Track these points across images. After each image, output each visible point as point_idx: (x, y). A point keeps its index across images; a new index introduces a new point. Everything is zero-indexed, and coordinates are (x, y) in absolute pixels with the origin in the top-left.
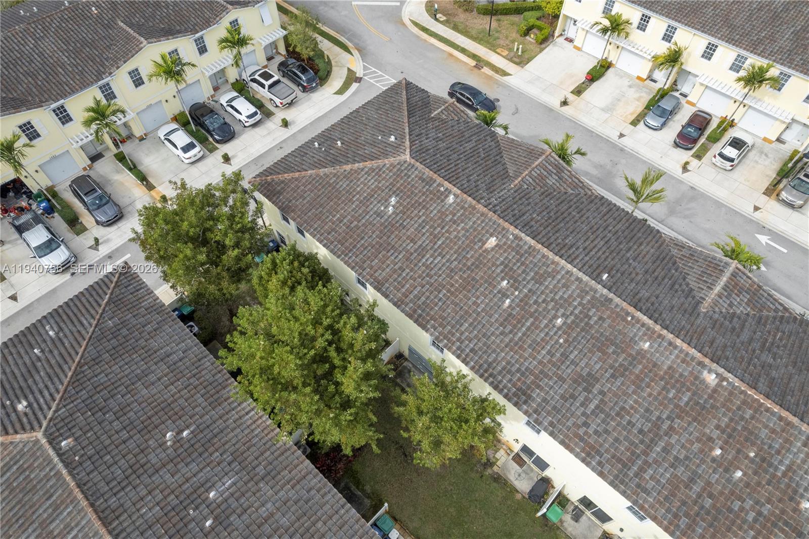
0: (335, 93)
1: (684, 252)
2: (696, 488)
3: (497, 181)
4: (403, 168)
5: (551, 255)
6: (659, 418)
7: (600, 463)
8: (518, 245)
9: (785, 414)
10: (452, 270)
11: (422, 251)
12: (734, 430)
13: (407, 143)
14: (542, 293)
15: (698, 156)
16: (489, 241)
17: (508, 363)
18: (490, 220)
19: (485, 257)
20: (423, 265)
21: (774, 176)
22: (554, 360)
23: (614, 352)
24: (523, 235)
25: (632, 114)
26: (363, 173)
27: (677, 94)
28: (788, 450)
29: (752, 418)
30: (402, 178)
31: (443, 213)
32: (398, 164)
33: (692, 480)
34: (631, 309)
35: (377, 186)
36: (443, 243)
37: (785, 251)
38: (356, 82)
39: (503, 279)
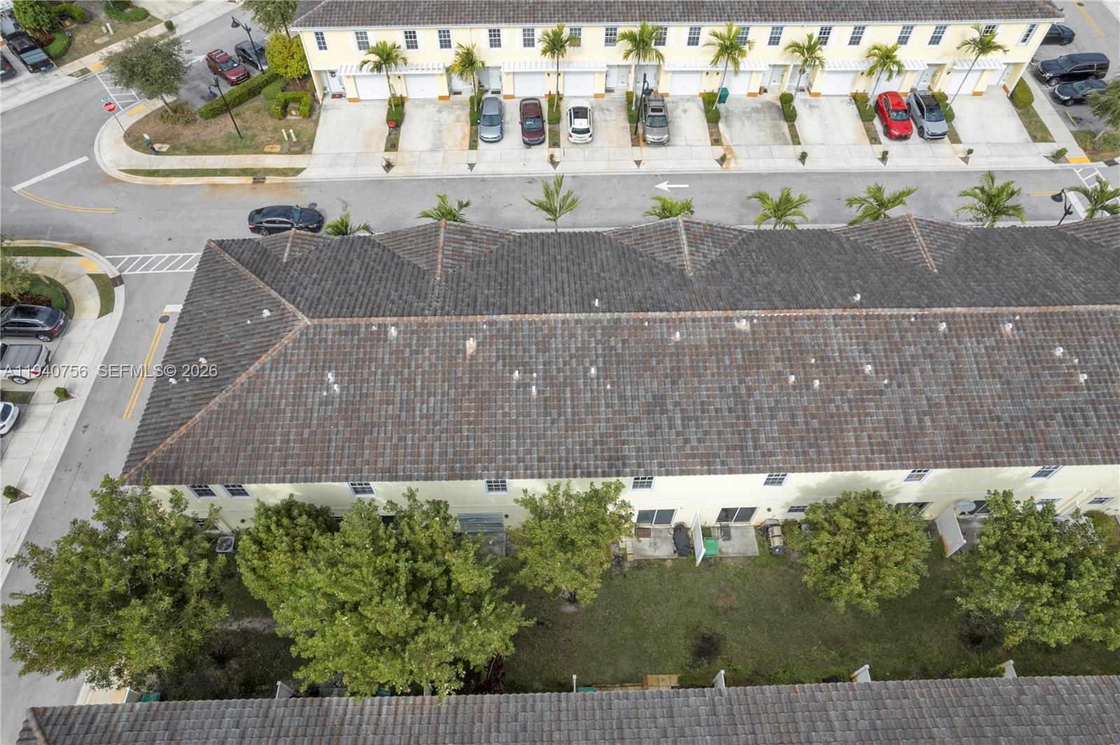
0: (101, 315)
1: (634, 236)
2: (800, 420)
3: (419, 284)
4: (311, 336)
5: (536, 317)
6: (734, 388)
7: (723, 463)
8: (498, 330)
9: (809, 312)
10: (455, 401)
11: (408, 405)
12: (789, 352)
13: (290, 307)
14: (557, 357)
15: (555, 144)
16: (468, 345)
17: (581, 444)
18: (451, 325)
19: (477, 365)
20: (422, 418)
21: (628, 125)
22: (616, 408)
23: (658, 362)
24: (495, 317)
25: (463, 138)
26: (267, 372)
27: (489, 95)
28: (830, 338)
29: (792, 333)
30: (319, 348)
31: (397, 352)
32: (301, 335)
33: (793, 416)
34: (641, 315)
35: (297, 375)
36: (423, 382)
37: (687, 186)
38: (117, 285)
39: (511, 372)
